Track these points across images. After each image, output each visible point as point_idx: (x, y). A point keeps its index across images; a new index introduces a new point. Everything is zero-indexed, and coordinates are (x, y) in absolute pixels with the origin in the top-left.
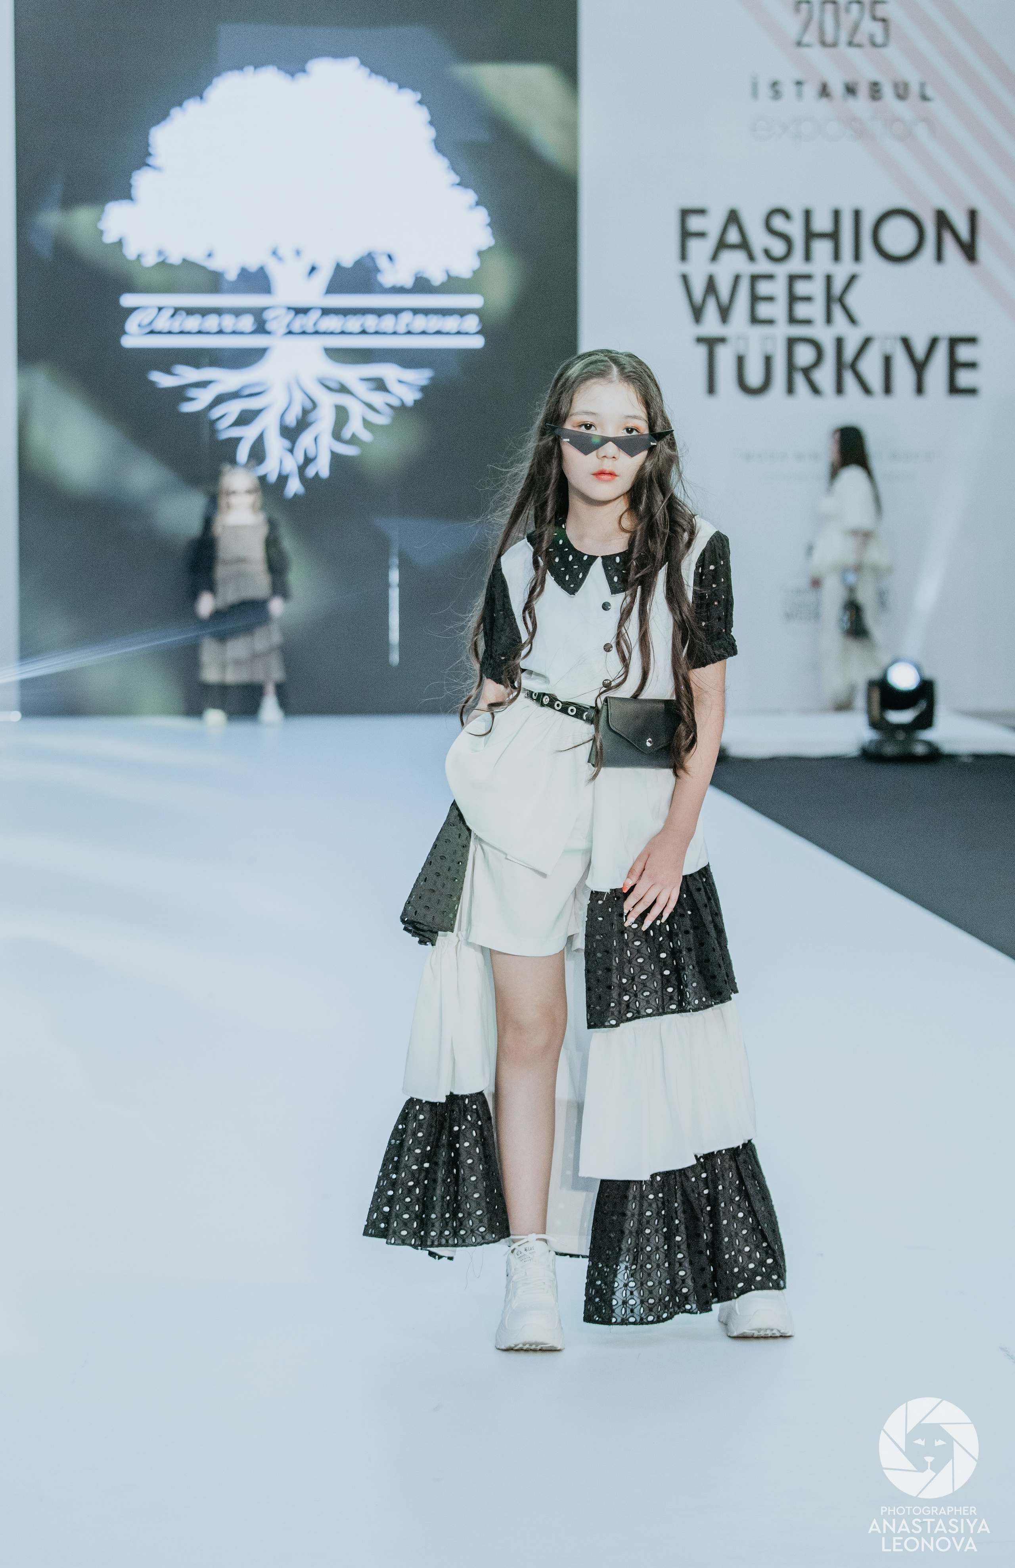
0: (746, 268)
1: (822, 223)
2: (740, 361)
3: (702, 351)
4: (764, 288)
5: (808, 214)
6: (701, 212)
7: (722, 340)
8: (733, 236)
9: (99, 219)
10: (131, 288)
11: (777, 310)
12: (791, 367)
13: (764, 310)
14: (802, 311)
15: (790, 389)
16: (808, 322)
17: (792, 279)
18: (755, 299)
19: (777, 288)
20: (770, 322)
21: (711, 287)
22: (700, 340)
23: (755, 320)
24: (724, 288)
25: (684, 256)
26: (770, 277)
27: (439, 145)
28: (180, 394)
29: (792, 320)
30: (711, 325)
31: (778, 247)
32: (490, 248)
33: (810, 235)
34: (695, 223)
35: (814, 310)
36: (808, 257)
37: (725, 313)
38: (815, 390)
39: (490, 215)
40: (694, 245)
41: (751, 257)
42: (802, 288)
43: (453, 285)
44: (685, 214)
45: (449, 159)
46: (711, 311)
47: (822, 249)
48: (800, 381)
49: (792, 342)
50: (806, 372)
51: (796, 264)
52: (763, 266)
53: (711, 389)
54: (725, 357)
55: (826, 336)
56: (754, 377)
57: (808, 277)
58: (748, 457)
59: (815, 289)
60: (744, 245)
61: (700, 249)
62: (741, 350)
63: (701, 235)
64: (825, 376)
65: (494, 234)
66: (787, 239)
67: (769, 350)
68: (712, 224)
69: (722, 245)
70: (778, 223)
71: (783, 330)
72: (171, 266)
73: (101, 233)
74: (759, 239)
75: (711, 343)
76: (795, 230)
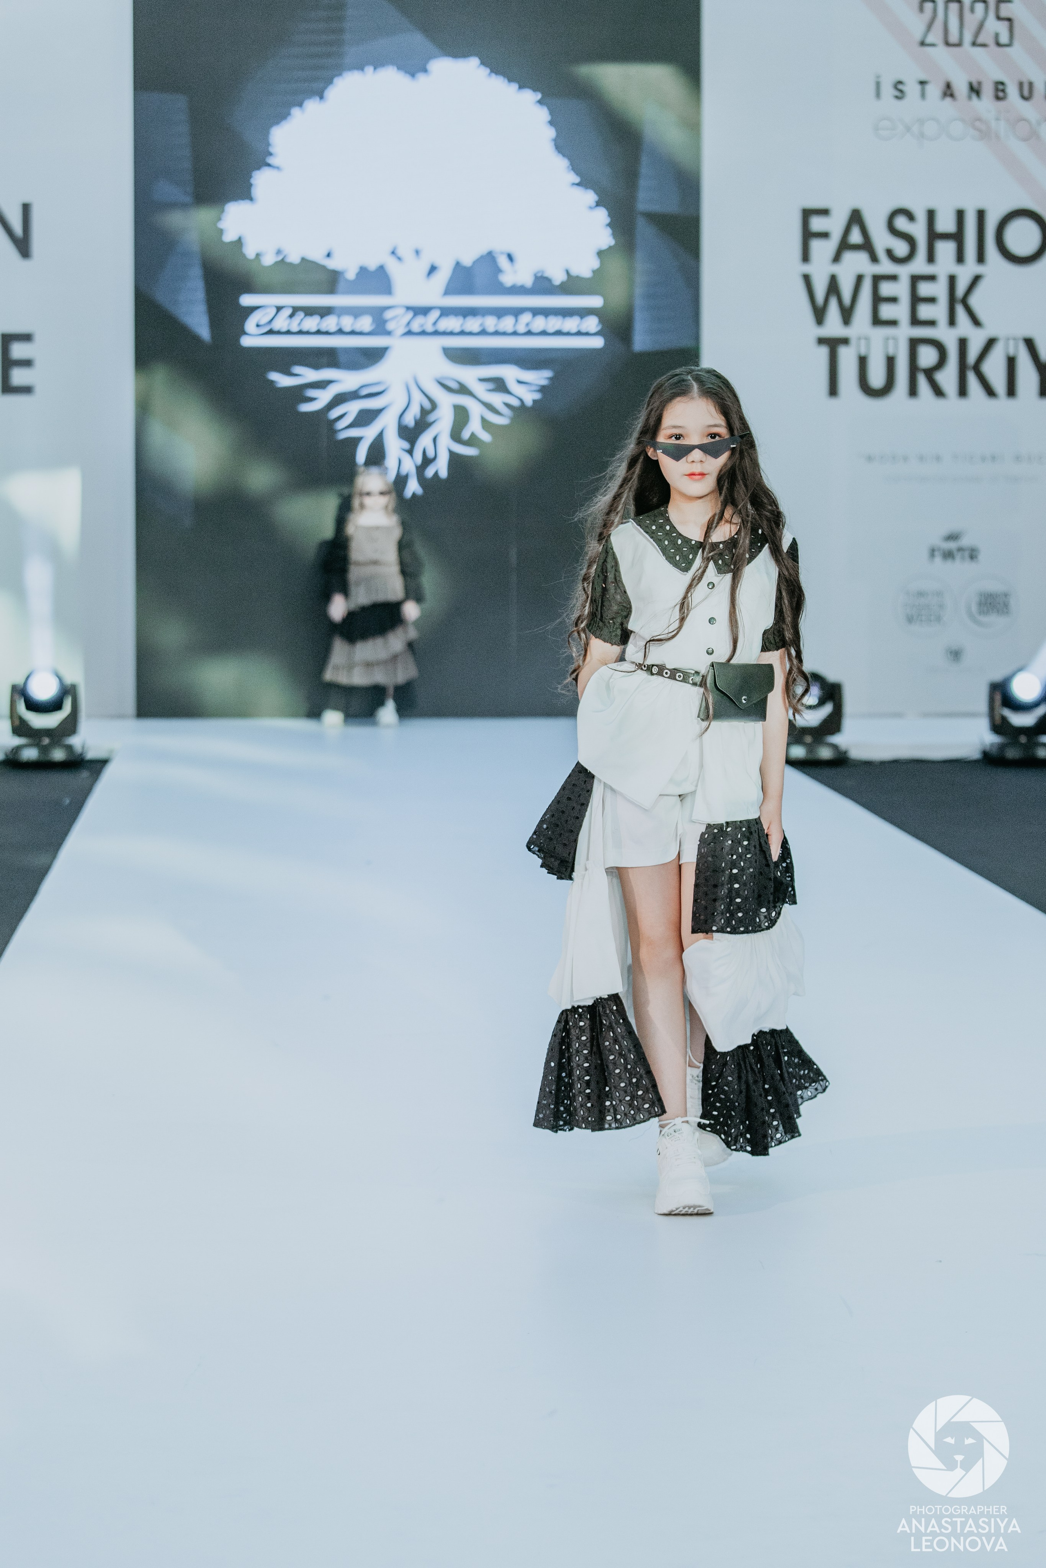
0: (869, 269)
1: (946, 223)
2: (863, 361)
3: (824, 351)
4: (886, 289)
5: (931, 215)
6: (825, 212)
7: (845, 341)
8: (856, 237)
9: (219, 219)
10: (250, 289)
11: (900, 311)
12: (913, 368)
13: (887, 311)
14: (925, 312)
15: (913, 391)
16: (932, 323)
17: (915, 280)
18: (877, 300)
19: (900, 289)
20: (893, 323)
21: (833, 287)
22: (821, 341)
23: (877, 321)
24: (846, 289)
25: (806, 257)
26: (893, 278)
27: (560, 146)
28: (298, 394)
29: (915, 321)
30: (833, 326)
31: (901, 248)
32: (610, 248)
33: (933, 236)
34: (817, 224)
35: (938, 311)
36: (931, 258)
37: (847, 315)
38: (938, 392)
39: (609, 215)
40: (816, 245)
41: (874, 259)
42: (925, 289)
43: (573, 285)
44: (807, 214)
45: (569, 159)
46: (833, 312)
47: (946, 250)
48: (922, 382)
49: (914, 344)
50: (929, 373)
51: (919, 265)
52: (886, 267)
53: (833, 390)
54: (847, 358)
55: (949, 337)
56: (877, 379)
57: (932, 278)
58: (870, 459)
59: (939, 289)
60: (867, 246)
61: (822, 250)
62: (863, 352)
63: (825, 235)
64: (948, 378)
65: (614, 235)
66: (910, 240)
67: (891, 352)
68: (835, 225)
69: (844, 246)
70: (901, 223)
71: (905, 331)
72: (291, 265)
73: (221, 232)
74: (882, 240)
75: (833, 344)
76: (919, 230)
